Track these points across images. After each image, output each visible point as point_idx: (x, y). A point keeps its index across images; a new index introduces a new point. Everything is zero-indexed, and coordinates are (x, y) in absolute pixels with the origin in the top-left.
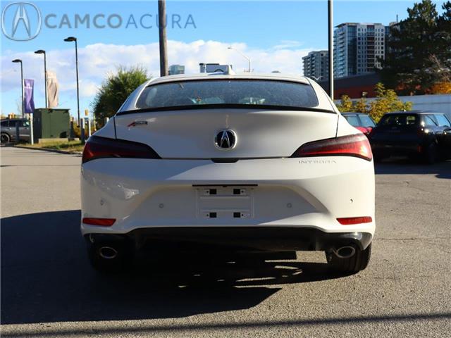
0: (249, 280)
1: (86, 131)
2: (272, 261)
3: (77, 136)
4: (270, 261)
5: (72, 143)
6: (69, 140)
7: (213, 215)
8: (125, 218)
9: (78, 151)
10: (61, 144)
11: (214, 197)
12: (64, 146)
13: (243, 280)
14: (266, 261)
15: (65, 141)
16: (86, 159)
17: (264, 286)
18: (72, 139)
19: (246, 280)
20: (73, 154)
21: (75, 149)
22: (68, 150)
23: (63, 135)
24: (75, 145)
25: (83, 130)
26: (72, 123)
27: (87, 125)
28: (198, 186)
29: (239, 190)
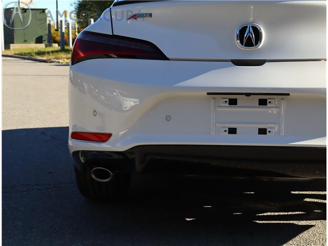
0: (273, 214)
1: (65, 35)
2: (301, 193)
3: (55, 42)
4: (297, 192)
5: (50, 49)
6: (46, 46)
7: (232, 131)
8: (122, 133)
9: (57, 59)
10: (36, 50)
11: (233, 109)
12: (40, 53)
13: (265, 214)
14: (293, 192)
15: (41, 47)
16: (75, 60)
17: (292, 222)
18: (49, 44)
19: (269, 214)
20: (51, 62)
21: (53, 57)
22: (45, 58)
23: (39, 40)
24: (53, 52)
25: (62, 34)
26: (49, 25)
27: (68, 28)
28: (213, 94)
29: (266, 100)
